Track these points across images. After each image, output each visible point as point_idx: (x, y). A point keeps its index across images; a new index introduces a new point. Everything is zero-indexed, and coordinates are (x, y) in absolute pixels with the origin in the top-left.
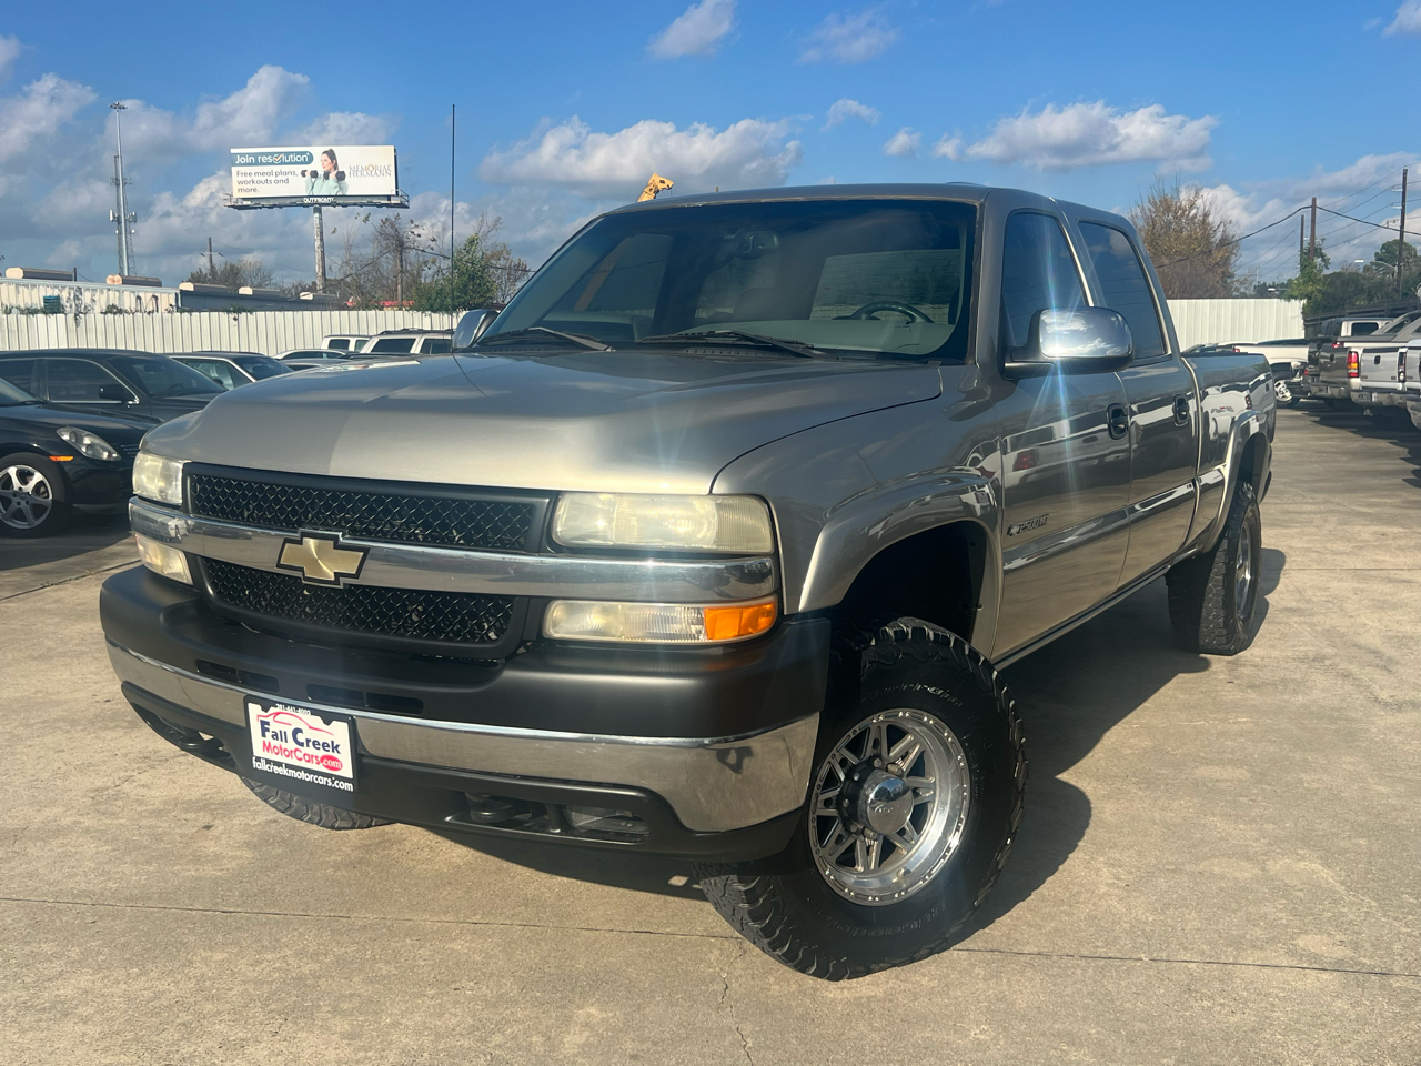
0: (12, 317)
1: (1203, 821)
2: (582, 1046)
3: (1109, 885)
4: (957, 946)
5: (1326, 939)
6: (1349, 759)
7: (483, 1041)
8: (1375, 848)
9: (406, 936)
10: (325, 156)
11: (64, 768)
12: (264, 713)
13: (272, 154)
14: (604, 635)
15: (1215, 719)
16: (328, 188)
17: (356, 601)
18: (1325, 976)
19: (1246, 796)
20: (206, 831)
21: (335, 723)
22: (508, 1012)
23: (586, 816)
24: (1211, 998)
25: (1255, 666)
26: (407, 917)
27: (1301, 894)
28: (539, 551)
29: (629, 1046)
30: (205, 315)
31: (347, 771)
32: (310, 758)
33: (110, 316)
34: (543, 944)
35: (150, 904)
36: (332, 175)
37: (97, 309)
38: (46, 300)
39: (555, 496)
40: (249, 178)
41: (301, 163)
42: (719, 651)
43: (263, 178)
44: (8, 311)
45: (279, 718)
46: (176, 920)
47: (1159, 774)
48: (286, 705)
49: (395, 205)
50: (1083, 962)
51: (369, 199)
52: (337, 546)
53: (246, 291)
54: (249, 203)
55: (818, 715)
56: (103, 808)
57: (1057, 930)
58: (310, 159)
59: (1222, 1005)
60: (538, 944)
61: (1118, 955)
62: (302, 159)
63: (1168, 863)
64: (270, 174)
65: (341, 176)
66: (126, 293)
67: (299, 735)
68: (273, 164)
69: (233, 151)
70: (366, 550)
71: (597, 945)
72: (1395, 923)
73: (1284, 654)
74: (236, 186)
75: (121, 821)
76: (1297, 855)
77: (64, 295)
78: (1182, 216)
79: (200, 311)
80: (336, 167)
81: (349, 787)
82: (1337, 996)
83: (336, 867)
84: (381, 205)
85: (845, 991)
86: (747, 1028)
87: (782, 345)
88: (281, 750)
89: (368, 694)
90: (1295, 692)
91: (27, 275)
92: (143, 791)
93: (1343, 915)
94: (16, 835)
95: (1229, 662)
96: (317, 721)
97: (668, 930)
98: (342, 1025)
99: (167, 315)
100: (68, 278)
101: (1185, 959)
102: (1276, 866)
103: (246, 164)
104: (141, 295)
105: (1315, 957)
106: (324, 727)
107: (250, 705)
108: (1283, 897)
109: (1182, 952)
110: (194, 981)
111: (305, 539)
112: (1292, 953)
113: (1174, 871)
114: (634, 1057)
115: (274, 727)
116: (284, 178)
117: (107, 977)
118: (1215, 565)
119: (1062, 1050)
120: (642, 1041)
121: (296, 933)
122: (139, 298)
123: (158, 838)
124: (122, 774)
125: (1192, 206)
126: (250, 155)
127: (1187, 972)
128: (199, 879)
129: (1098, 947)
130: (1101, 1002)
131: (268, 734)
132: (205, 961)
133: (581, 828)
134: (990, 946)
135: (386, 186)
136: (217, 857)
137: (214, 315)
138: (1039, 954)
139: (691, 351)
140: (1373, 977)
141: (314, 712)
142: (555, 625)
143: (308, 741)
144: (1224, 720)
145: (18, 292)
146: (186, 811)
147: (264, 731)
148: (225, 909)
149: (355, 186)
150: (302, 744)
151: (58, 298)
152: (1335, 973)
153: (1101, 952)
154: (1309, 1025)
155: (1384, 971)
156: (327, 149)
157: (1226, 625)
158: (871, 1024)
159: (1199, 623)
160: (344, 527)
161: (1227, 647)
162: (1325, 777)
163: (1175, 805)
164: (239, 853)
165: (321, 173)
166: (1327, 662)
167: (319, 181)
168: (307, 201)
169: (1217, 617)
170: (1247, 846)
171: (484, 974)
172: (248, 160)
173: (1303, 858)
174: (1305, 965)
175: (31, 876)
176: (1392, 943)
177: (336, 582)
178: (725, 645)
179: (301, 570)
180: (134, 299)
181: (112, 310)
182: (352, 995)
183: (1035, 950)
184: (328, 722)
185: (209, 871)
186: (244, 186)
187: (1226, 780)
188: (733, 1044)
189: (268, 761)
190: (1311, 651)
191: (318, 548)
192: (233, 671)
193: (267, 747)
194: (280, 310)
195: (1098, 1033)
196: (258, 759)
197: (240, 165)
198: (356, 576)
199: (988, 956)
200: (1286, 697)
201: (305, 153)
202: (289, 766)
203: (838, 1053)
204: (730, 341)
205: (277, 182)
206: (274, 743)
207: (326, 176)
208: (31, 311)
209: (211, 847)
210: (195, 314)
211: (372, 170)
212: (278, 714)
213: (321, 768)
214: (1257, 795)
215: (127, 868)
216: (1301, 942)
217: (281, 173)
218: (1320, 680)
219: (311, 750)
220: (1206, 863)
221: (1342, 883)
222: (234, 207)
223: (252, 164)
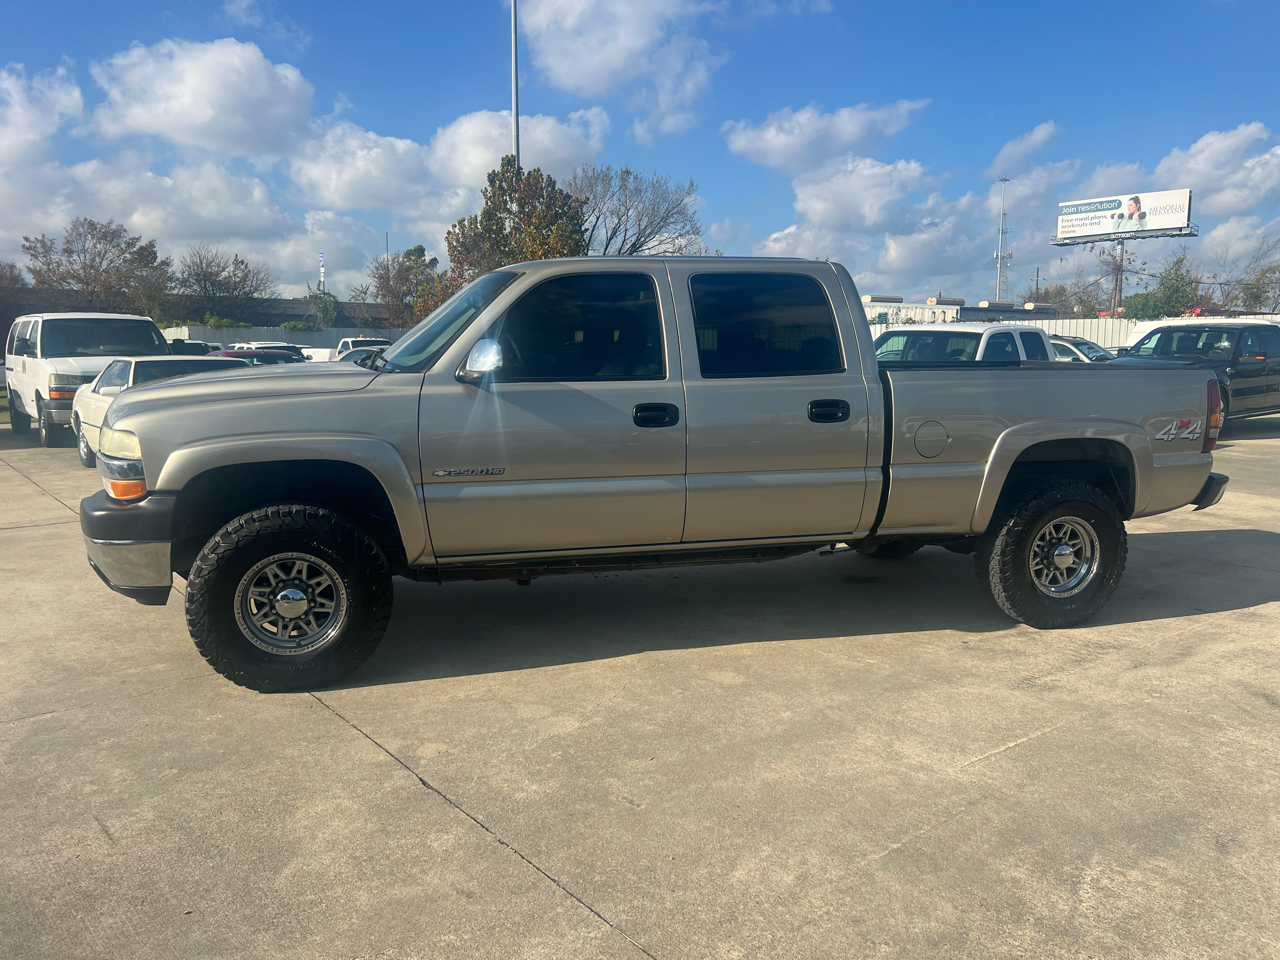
10: (1132, 202)
13: (1090, 204)
16: (1132, 225)
36: (1136, 216)
38: (880, 315)
40: (1070, 223)
43: (1081, 223)
49: (1185, 235)
51: (1163, 232)
53: (1029, 306)
54: (1068, 241)
58: (1120, 204)
62: (1113, 205)
64: (1087, 219)
65: (1142, 216)
66: (927, 310)
68: (1090, 211)
69: (1061, 205)
74: (1060, 229)
77: (890, 312)
80: (1139, 209)
84: (1174, 236)
91: (873, 300)
100: (896, 301)
103: (1069, 214)
116: (1097, 221)
126: (1073, 206)
135: (1180, 220)
149: (1152, 223)
151: (886, 314)
156: (1133, 196)
165: (1126, 215)
167: (1125, 221)
168: (1113, 237)
172: (1071, 210)
186: (1066, 229)
197: (1065, 214)
201: (1115, 201)
205: (1091, 224)
207: (1131, 217)
211: (1171, 209)
217: (1095, 218)
222: (1058, 245)
223: (1074, 213)
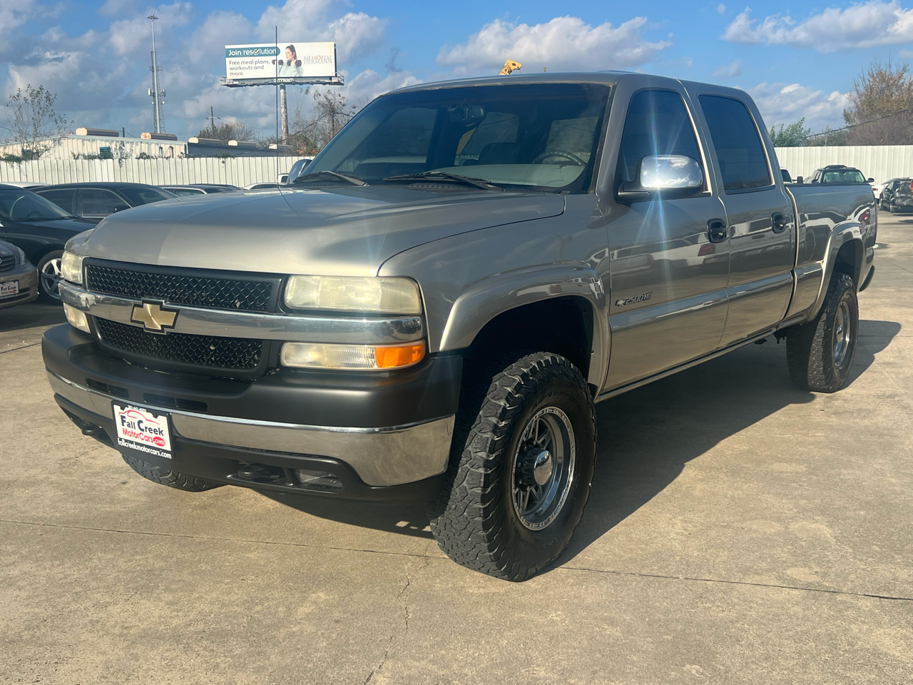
0: (79, 161)
1: (759, 497)
2: (307, 614)
3: (677, 534)
4: (563, 566)
5: (806, 570)
6: (881, 461)
7: (249, 609)
8: (869, 517)
9: (224, 548)
10: (288, 50)
11: (48, 446)
12: (122, 411)
13: (253, 49)
14: (320, 365)
15: (800, 434)
16: (289, 72)
17: (174, 342)
18: (795, 592)
19: (797, 483)
20: (122, 485)
21: (159, 417)
22: (270, 593)
23: (308, 476)
24: (713, 602)
25: (844, 400)
26: (228, 538)
27: (804, 543)
28: (275, 311)
29: (336, 615)
30: (203, 159)
31: (168, 447)
32: (148, 439)
33: (142, 160)
34: (304, 556)
35: (77, 525)
36: (293, 63)
37: (134, 156)
38: (102, 150)
39: (286, 277)
40: (237, 66)
41: (272, 55)
42: (387, 375)
44: (76, 158)
45: (131, 414)
46: (90, 535)
47: (744, 467)
48: (133, 406)
49: (335, 83)
50: (639, 579)
51: (317, 79)
52: (162, 309)
53: (233, 143)
54: (237, 83)
55: (454, 416)
56: (64, 470)
57: (631, 558)
58: (278, 52)
59: (718, 606)
60: (302, 556)
61: (664, 575)
62: (272, 52)
63: (724, 522)
64: (252, 62)
65: (298, 64)
66: (153, 145)
67: (141, 424)
68: (253, 55)
69: (227, 47)
70: (177, 311)
71: (338, 558)
72: (859, 563)
73: (868, 393)
74: (228, 71)
75: (73, 478)
76: (814, 519)
77: (113, 146)
78: (893, 85)
79: (200, 157)
80: (295, 57)
81: (169, 456)
82: (797, 604)
83: (195, 508)
84: (325, 84)
85: (481, 589)
86: (412, 608)
87: (470, 181)
88: (132, 434)
89: (178, 399)
90: (865, 417)
91: (90, 133)
92: (91, 461)
93: (826, 556)
94: (10, 484)
95: (828, 397)
96: (150, 416)
97: (385, 550)
98: (169, 597)
99: (179, 160)
100: (116, 135)
101: (708, 579)
102: (794, 527)
103: (235, 56)
104: (162, 146)
105: (794, 581)
106: (154, 419)
107: (115, 406)
108: (792, 545)
109: (707, 574)
110: (89, 570)
111: (145, 304)
112: (779, 578)
113: (725, 527)
114: (337, 621)
115: (128, 419)
116: (261, 65)
117: (40, 565)
118: (817, 331)
119: (603, 628)
120: (345, 612)
121: (158, 545)
122: (161, 148)
123: (92, 488)
124: (82, 450)
125: (900, 77)
126: (238, 49)
127: (704, 586)
128: (110, 512)
129: (653, 569)
130: (640, 601)
131: (125, 424)
132: (99, 559)
133: (306, 483)
134: (584, 566)
135: (328, 70)
136: (125, 500)
137: (210, 159)
138: (614, 572)
139: (415, 186)
140: (826, 594)
141: (148, 410)
142: (286, 358)
143: (146, 428)
144: (806, 435)
145: (83, 144)
146: (114, 473)
147: (123, 422)
148: (120, 530)
149: (308, 71)
150: (143, 430)
151: (109, 148)
152: (802, 591)
153: (654, 573)
154: (769, 620)
155: (836, 590)
156: (289, 44)
157: (825, 371)
158: (489, 609)
159: (806, 370)
160: (166, 297)
161: (826, 387)
162: (857, 472)
163: (745, 487)
164: (138, 499)
165: (285, 61)
166: (896, 399)
167: (284, 67)
169: (817, 366)
170: (781, 513)
171: (263, 572)
172: (237, 53)
173: (817, 521)
174: (785, 585)
175: (11, 507)
176: (850, 574)
177: (162, 331)
178: (391, 371)
179: (143, 323)
180: (157, 148)
181: (143, 156)
182: (179, 581)
183: (612, 570)
184: (156, 416)
185: (118, 508)
186: (234, 71)
187: (787, 472)
188: (399, 616)
189: (126, 441)
190: (889, 391)
191: (151, 310)
192: (105, 385)
193: (125, 432)
194: (253, 156)
195: (631, 619)
196: (121, 439)
197: (232, 56)
198: (173, 327)
199: (580, 572)
200: (857, 420)
201: (274, 48)
202: (137, 444)
203: (462, 624)
204: (441, 179)
205: (256, 68)
206: (129, 429)
207: (289, 63)
208: (91, 157)
209: (123, 494)
210: (197, 159)
211: (320, 59)
212: (129, 411)
213: (154, 445)
214: (804, 482)
215: (69, 505)
216: (789, 572)
217: (258, 62)
218: (886, 409)
219: (147, 434)
220: (748, 522)
221: (835, 537)
222: (227, 85)
223: (239, 56)
